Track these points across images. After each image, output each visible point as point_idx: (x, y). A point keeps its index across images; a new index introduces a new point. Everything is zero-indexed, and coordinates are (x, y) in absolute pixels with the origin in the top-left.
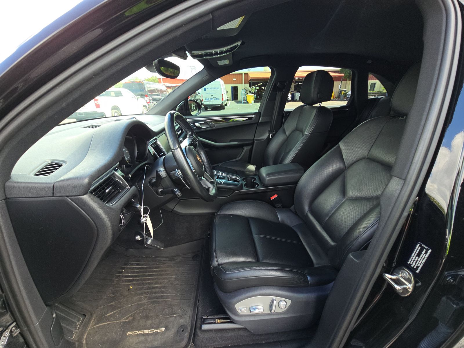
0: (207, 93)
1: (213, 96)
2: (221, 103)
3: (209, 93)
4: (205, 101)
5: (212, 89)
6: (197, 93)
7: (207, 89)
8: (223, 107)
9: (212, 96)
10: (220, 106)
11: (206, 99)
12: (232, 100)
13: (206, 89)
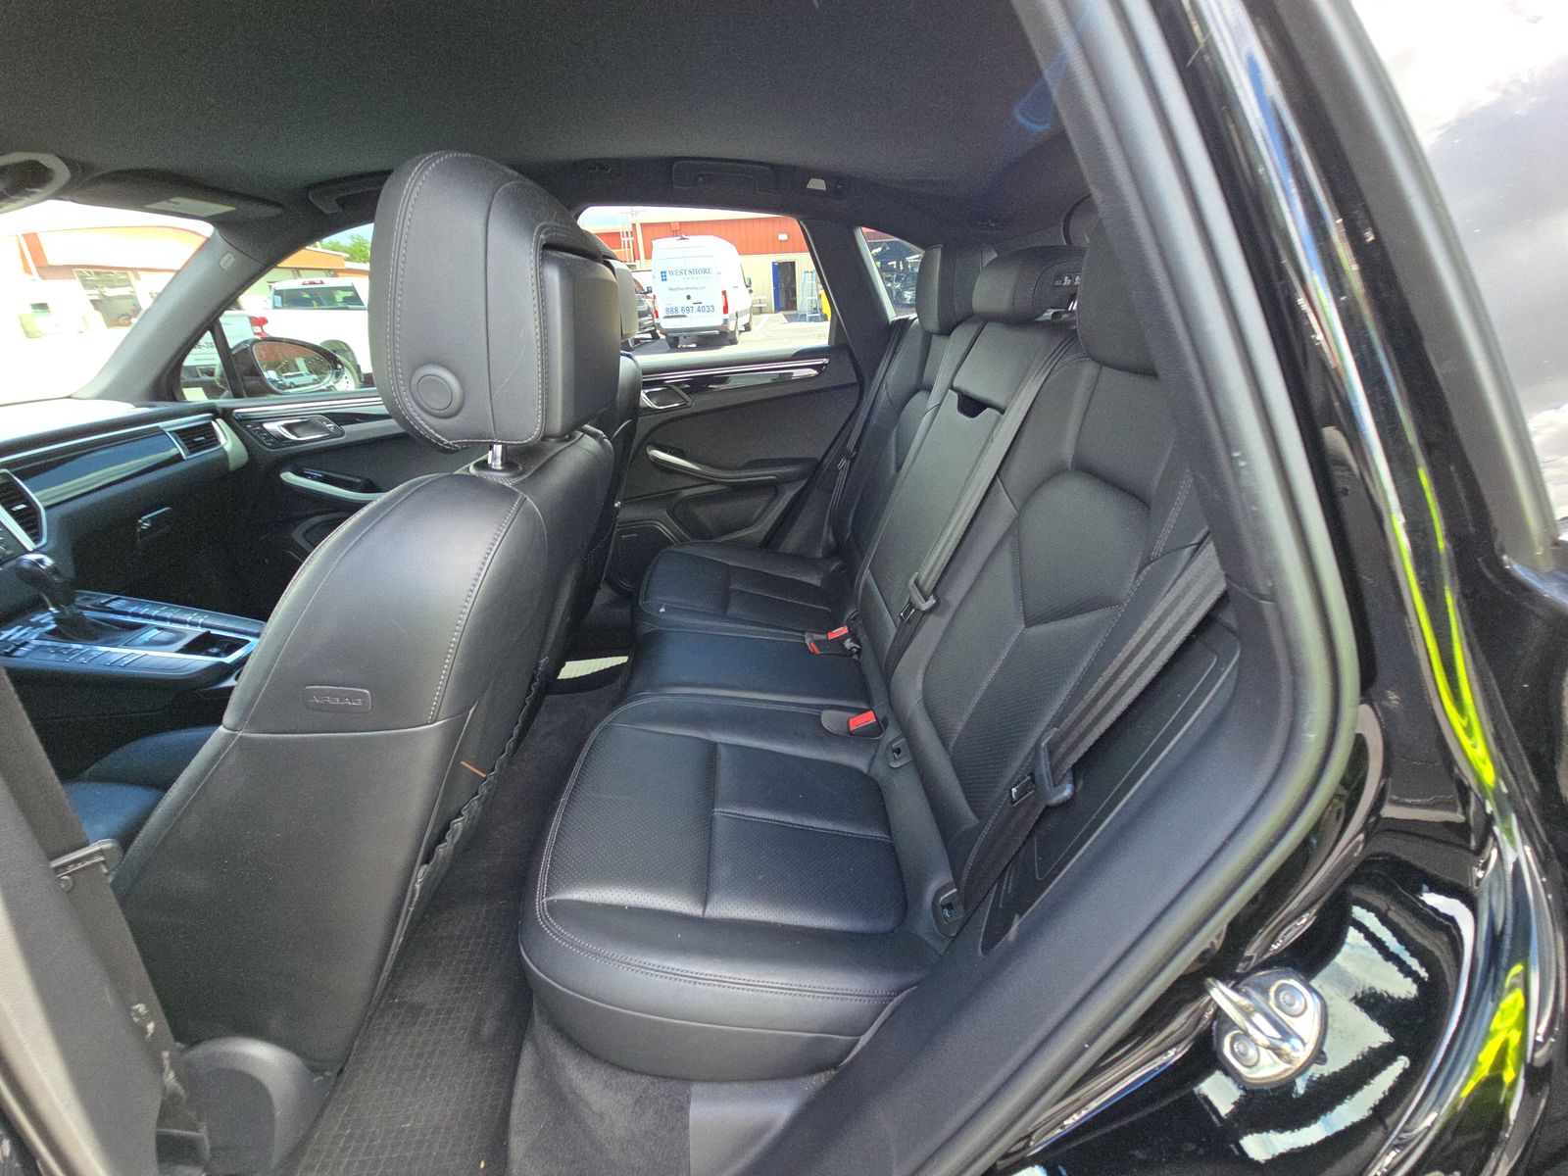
0: (670, 289)
1: (692, 300)
2: (720, 323)
3: (679, 289)
4: (666, 317)
5: (687, 272)
6: (646, 290)
7: (671, 273)
8: (730, 337)
9: (689, 297)
10: (717, 332)
11: (667, 309)
12: (778, 309)
13: (668, 274)
